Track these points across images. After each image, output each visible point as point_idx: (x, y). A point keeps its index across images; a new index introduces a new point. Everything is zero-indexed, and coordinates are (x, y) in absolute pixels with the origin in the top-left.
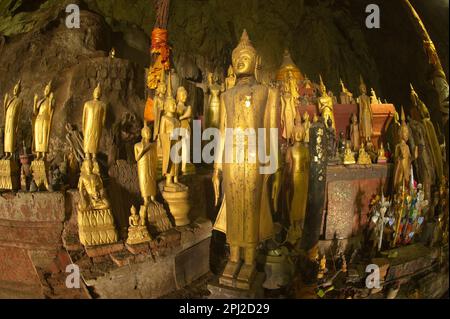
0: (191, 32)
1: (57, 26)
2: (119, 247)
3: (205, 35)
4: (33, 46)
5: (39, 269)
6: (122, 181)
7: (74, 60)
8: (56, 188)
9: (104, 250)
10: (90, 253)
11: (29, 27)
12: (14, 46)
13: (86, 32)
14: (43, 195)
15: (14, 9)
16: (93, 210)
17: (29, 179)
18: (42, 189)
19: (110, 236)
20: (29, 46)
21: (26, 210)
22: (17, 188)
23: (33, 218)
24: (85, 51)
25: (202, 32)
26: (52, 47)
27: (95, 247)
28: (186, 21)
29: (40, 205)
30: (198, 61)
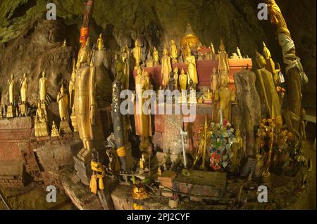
0: (126, 16)
1: (33, 31)
2: (48, 138)
3: (136, 17)
4: (21, 46)
5: (22, 151)
6: (53, 111)
7: (44, 50)
8: (28, 115)
9: (42, 139)
10: (38, 140)
11: (18, 33)
12: (10, 48)
13: (49, 33)
14: (24, 118)
15: (9, 17)
16: (40, 122)
17: (19, 112)
18: (24, 116)
19: (46, 133)
20: (19, 47)
21: (17, 124)
22: (15, 116)
23: (20, 128)
24: (49, 44)
25: (134, 15)
26: (31, 45)
27: (39, 137)
28: (122, 9)
29: (23, 122)
30: (132, 35)
